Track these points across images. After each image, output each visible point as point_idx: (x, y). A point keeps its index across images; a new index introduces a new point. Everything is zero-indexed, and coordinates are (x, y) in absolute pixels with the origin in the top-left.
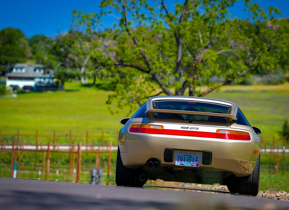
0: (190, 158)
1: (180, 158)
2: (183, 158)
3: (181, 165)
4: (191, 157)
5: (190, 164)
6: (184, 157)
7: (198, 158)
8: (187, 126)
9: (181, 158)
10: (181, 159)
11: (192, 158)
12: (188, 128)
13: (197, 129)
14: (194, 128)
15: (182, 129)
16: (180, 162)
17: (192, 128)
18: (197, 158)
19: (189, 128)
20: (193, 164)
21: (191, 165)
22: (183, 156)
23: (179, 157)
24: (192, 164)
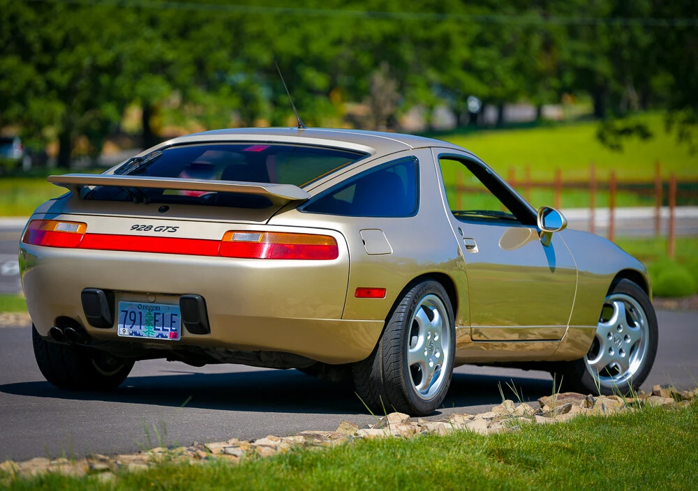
0: (155, 314)
1: (128, 314)
2: (138, 316)
3: (133, 336)
4: (156, 312)
5: (157, 333)
6: (140, 313)
7: (176, 315)
8: (147, 222)
9: (133, 315)
10: (133, 318)
11: (159, 314)
12: (150, 229)
13: (175, 229)
14: (164, 229)
15: (135, 233)
16: (131, 327)
17: (160, 229)
18: (172, 315)
19: (153, 229)
20: (165, 333)
21: (158, 337)
22: (137, 311)
23: (127, 312)
24: (161, 332)
